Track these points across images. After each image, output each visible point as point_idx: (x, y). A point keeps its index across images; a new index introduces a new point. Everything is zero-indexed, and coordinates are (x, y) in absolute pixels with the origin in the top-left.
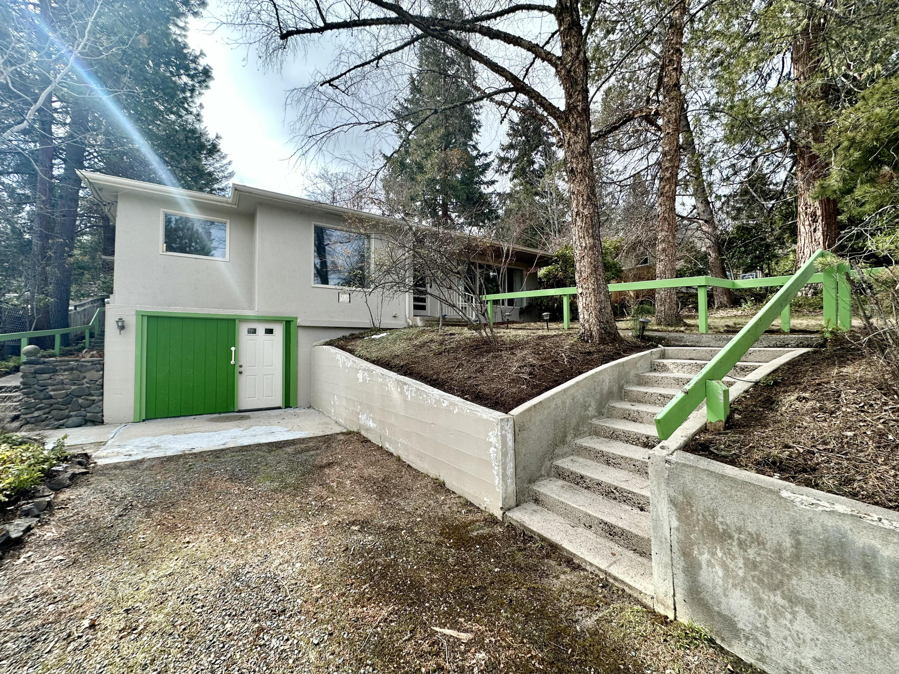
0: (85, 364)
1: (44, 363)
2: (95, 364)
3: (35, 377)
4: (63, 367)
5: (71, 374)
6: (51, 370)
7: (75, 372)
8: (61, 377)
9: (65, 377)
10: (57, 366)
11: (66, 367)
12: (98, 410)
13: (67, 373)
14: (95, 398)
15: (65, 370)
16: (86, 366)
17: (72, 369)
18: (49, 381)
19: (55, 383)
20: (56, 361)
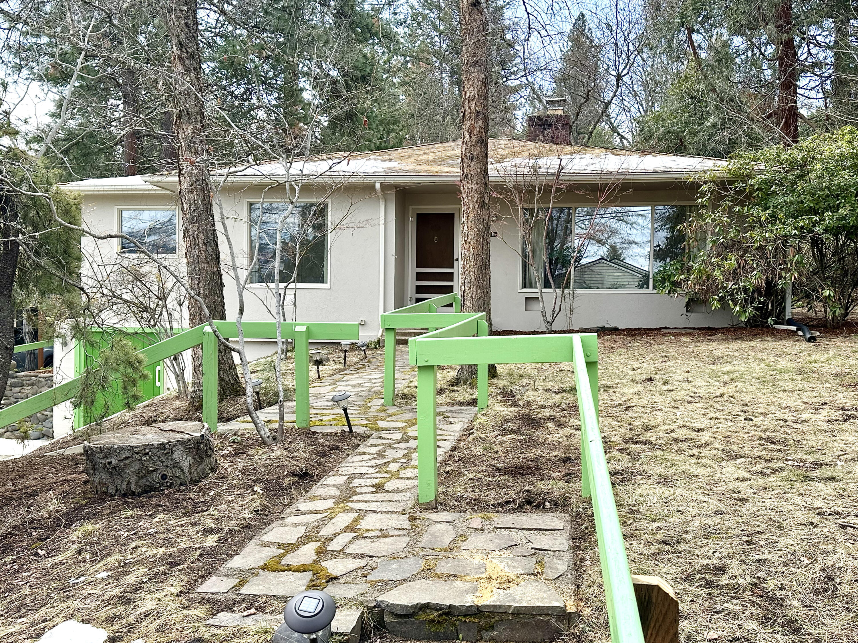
0: (41, 379)
1: (17, 377)
2: (47, 380)
3: (11, 390)
4: (27, 382)
5: (32, 388)
6: (20, 385)
7: (35, 387)
8: (26, 391)
9: (29, 391)
10: (23, 380)
11: (29, 382)
12: (49, 425)
13: (29, 387)
14: (47, 413)
15: (29, 385)
16: (41, 381)
17: (32, 384)
18: (19, 394)
19: (23, 396)
20: (23, 376)
